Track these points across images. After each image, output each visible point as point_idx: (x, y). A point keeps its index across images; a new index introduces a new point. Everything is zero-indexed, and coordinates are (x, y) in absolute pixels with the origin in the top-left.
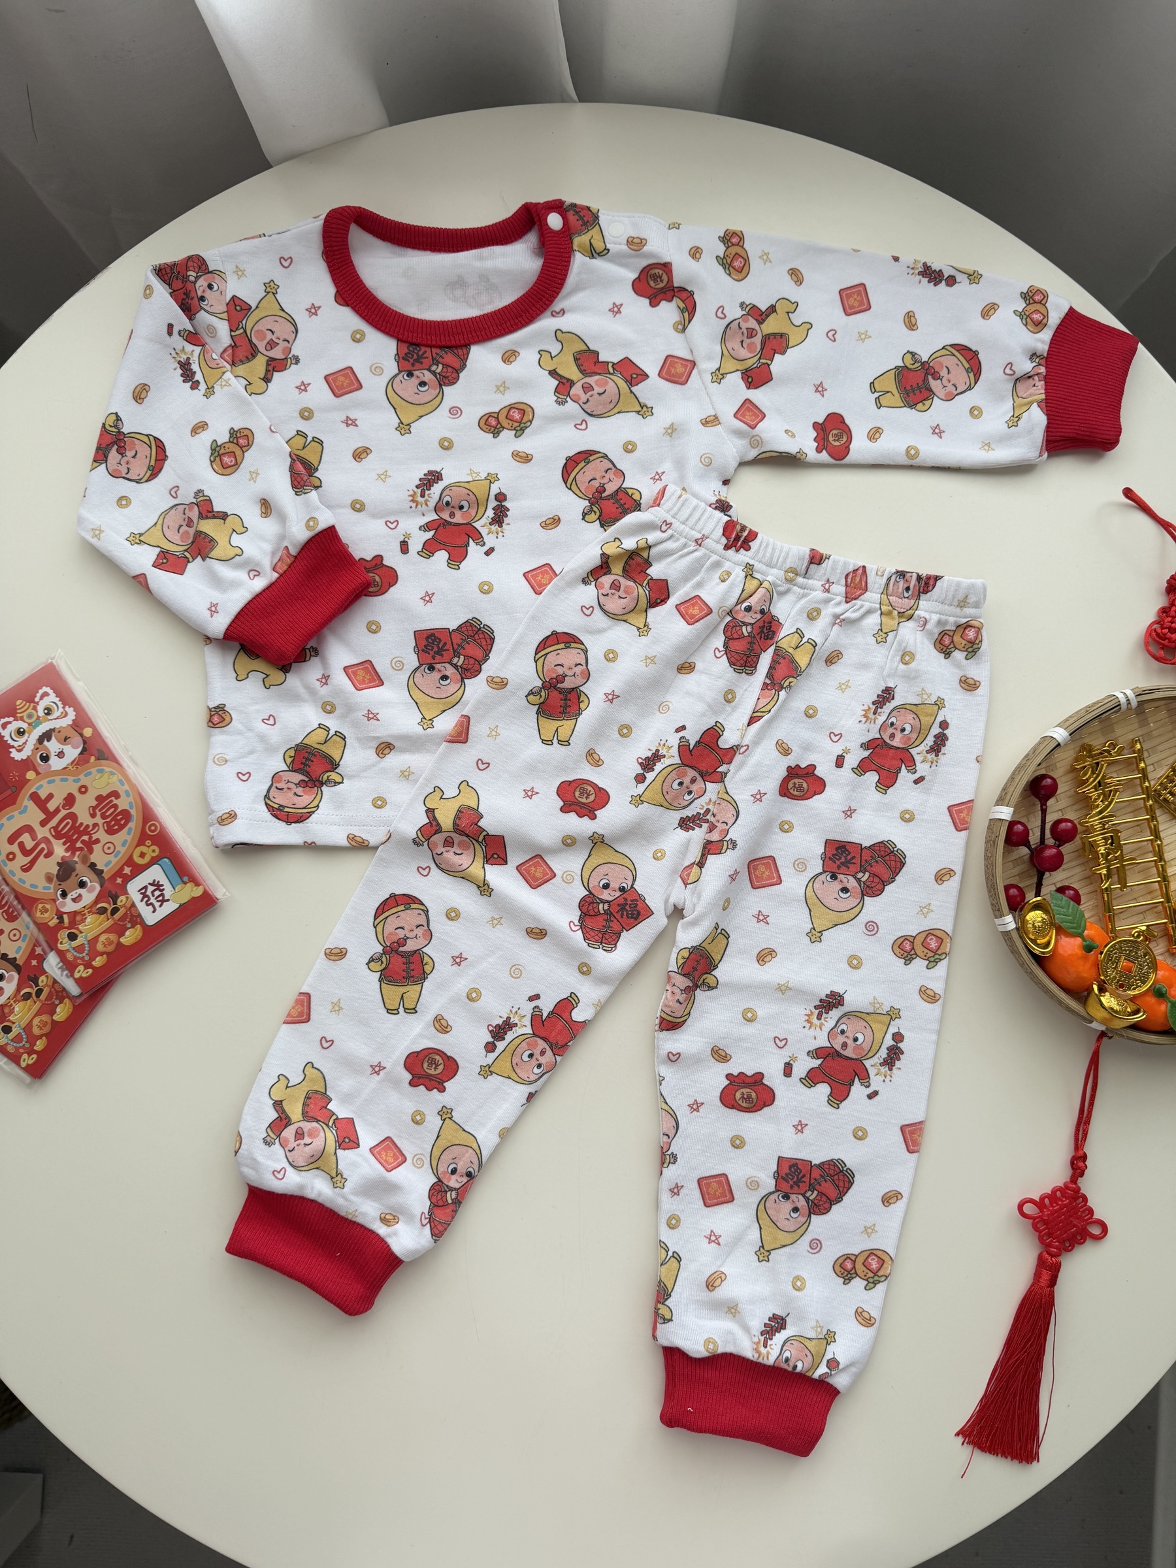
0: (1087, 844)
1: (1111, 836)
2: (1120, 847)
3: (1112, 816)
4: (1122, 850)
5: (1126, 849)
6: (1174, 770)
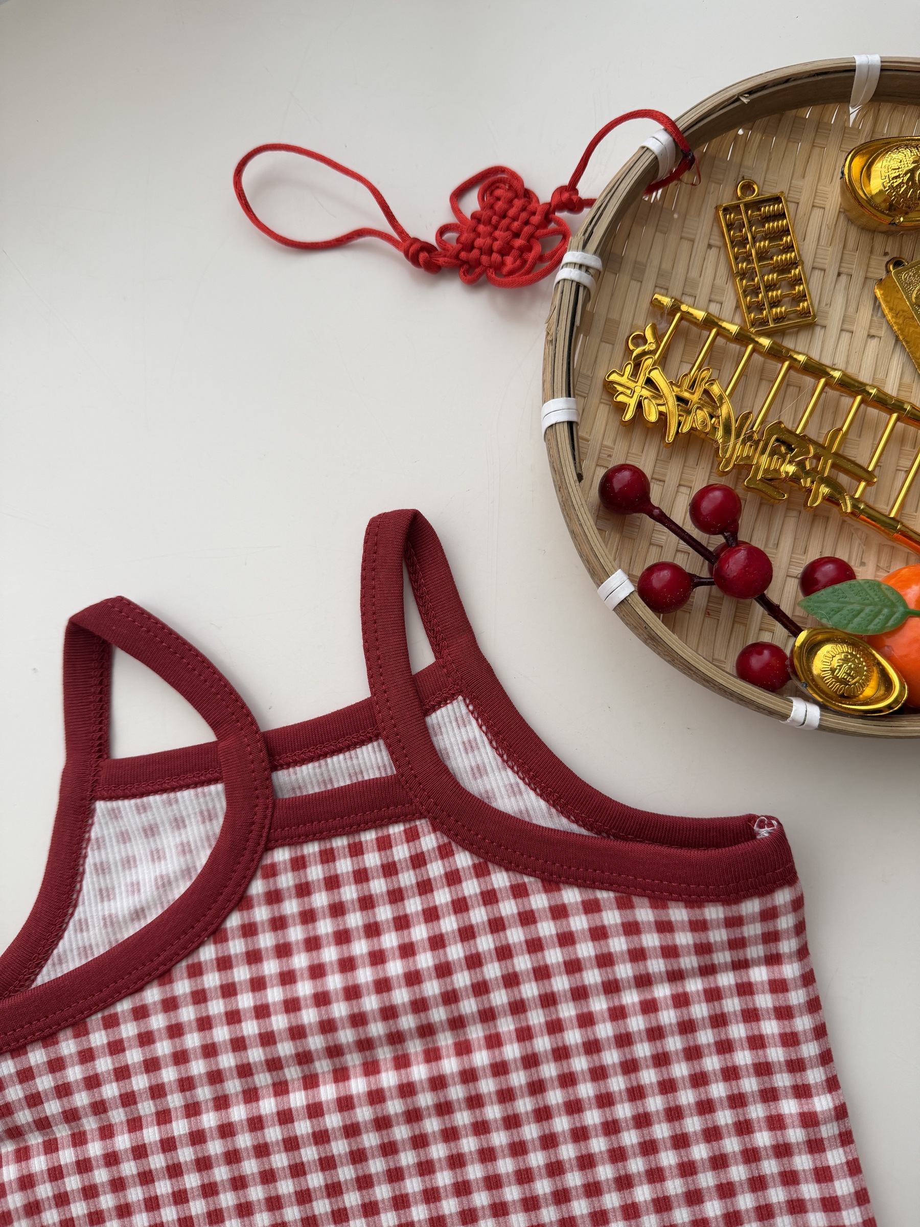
0: (761, 486)
1: (777, 440)
2: (804, 440)
3: (746, 417)
4: (811, 441)
5: (812, 434)
6: (743, 275)
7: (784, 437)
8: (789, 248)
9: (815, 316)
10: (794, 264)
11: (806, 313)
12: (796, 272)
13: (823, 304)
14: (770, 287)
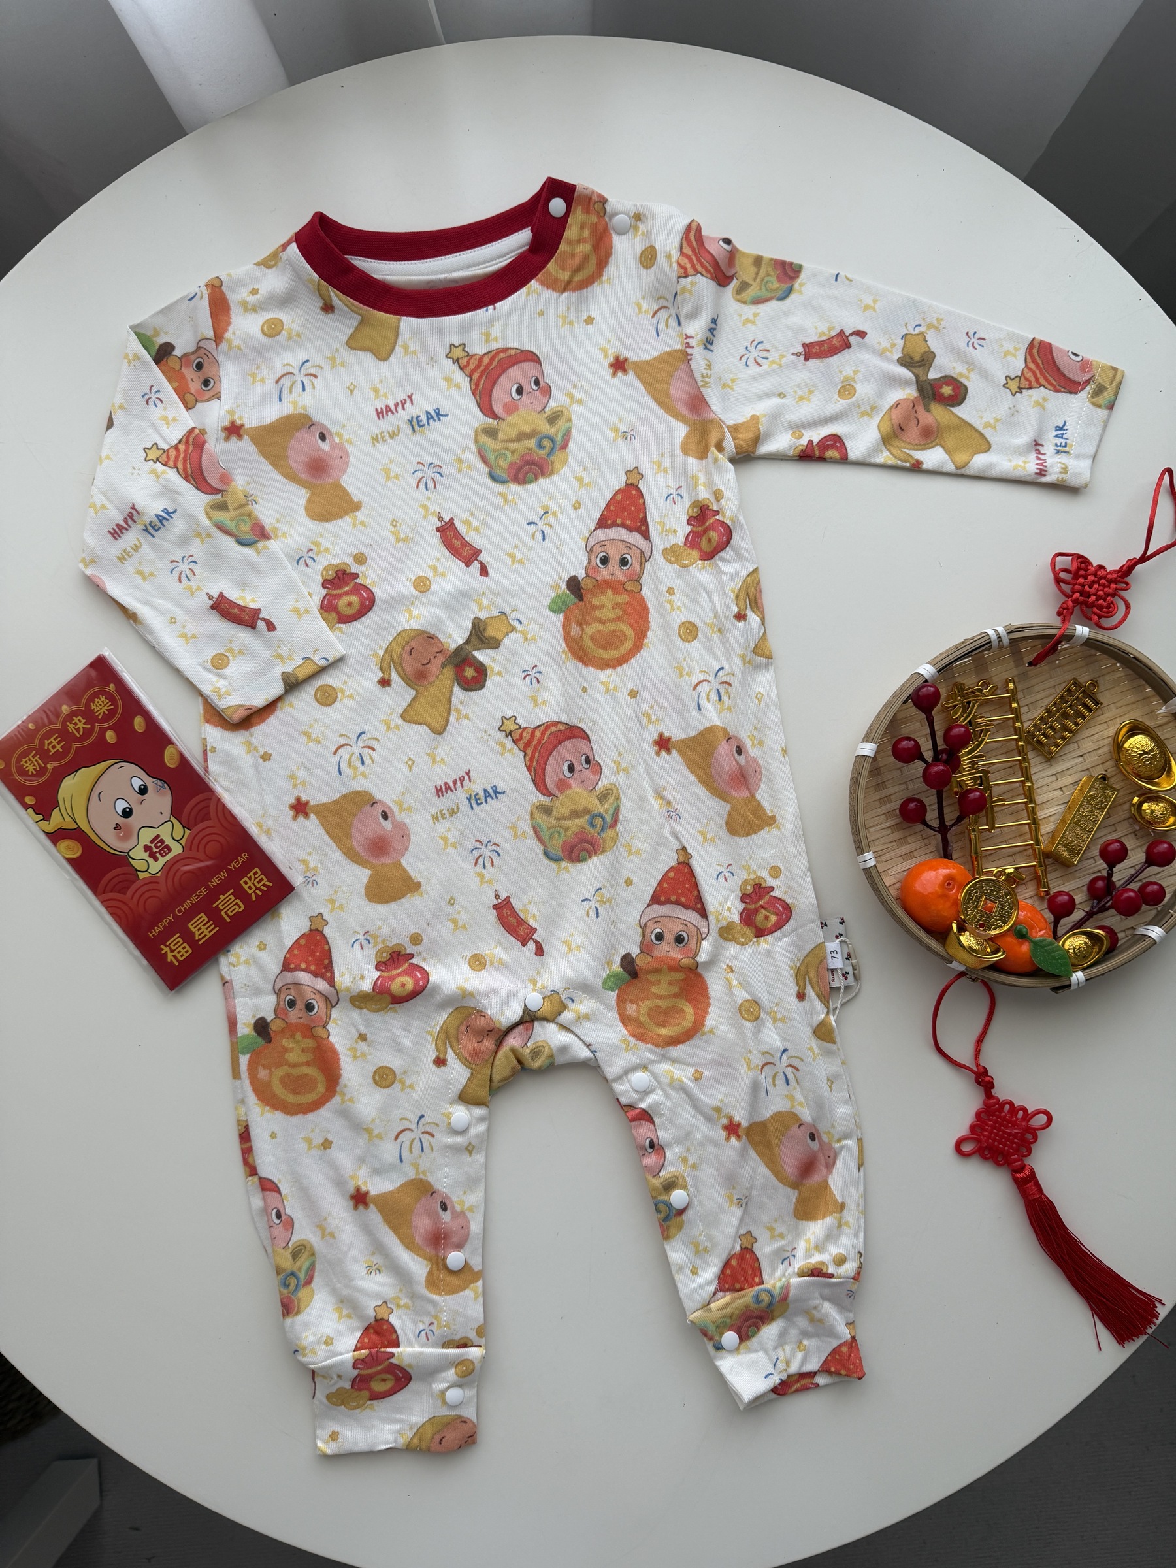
1: (981, 777)
2: (989, 787)
3: (982, 756)
4: (991, 793)
5: (995, 790)
6: (1048, 711)
7: (983, 778)
8: (1077, 724)
9: (1052, 757)
10: (1070, 731)
11: (1050, 752)
12: (1067, 734)
13: (1062, 758)
14: (1052, 728)
